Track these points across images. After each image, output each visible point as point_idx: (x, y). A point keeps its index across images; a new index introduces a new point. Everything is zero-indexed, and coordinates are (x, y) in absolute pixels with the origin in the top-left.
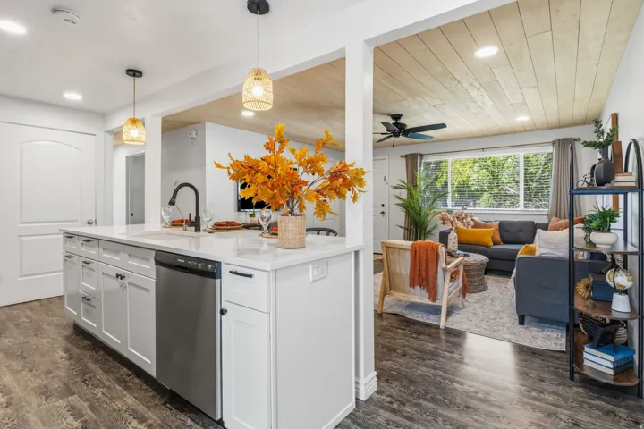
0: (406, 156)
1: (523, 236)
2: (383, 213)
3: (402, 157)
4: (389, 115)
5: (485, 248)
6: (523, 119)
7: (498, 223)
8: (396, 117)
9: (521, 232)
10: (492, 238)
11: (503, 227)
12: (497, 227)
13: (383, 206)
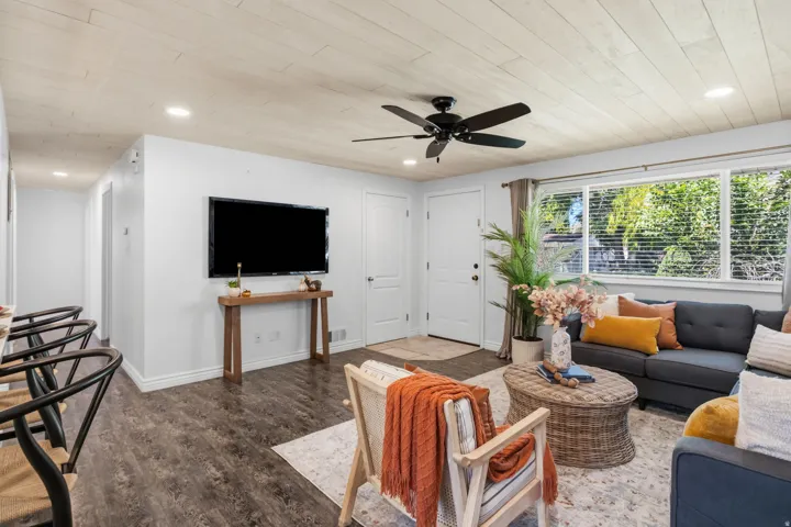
0: (510, 185)
1: (724, 334)
2: (476, 278)
3: (503, 186)
4: (425, 98)
5: (642, 357)
6: (720, 94)
7: (671, 306)
8: (443, 102)
9: (720, 325)
10: (658, 337)
11: (682, 314)
12: (672, 314)
13: (476, 266)
